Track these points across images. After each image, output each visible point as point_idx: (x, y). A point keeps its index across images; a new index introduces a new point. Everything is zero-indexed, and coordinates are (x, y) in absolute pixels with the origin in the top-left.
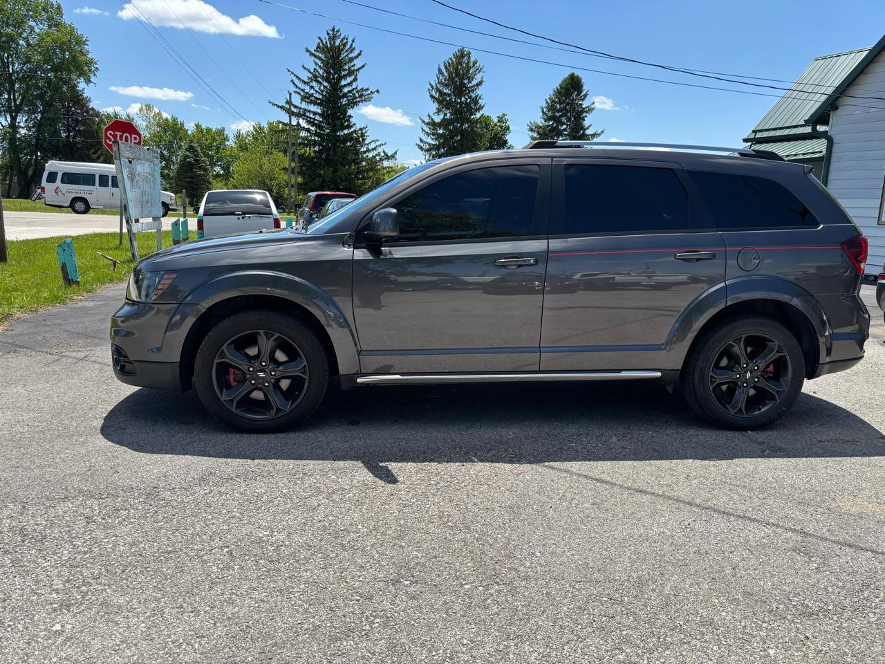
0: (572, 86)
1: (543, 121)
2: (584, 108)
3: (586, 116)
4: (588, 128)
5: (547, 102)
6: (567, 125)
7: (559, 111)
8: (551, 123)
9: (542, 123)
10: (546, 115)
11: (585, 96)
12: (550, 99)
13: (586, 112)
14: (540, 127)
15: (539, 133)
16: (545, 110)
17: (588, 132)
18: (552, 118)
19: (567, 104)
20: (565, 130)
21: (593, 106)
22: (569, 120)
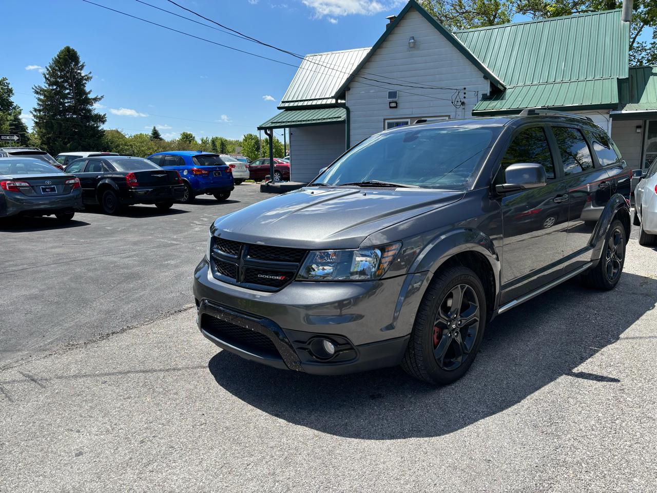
0: (68, 59)
1: (47, 86)
2: (83, 77)
3: (85, 83)
4: (89, 93)
5: (48, 70)
6: (70, 90)
7: (61, 77)
8: (55, 87)
9: (46, 87)
10: (49, 80)
11: (83, 66)
12: (50, 67)
13: (86, 80)
14: (45, 91)
15: (45, 96)
16: (47, 76)
17: (91, 96)
18: (56, 83)
19: (67, 72)
20: (69, 94)
21: (90, 75)
22: (71, 85)
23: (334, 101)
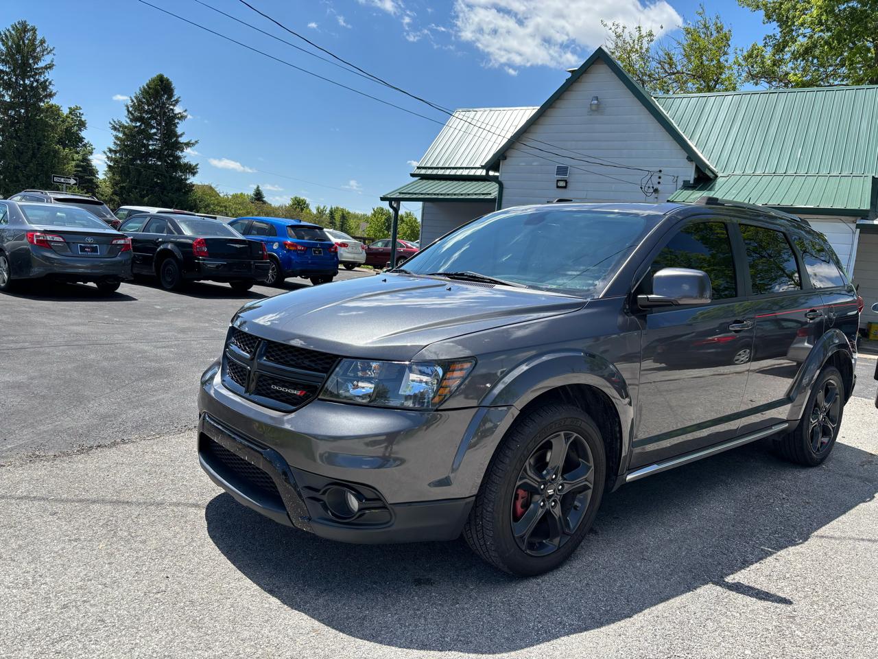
0: (160, 90)
1: (128, 121)
2: (176, 114)
3: (178, 123)
4: (181, 135)
5: (133, 101)
6: (157, 129)
7: (147, 112)
8: (138, 124)
9: (127, 122)
10: (132, 114)
11: (177, 101)
12: (136, 98)
13: (178, 118)
14: (126, 127)
15: (124, 134)
16: (131, 109)
17: (182, 140)
18: (140, 119)
19: (157, 107)
20: (155, 134)
21: (185, 114)
22: (159, 124)
23: (483, 172)
